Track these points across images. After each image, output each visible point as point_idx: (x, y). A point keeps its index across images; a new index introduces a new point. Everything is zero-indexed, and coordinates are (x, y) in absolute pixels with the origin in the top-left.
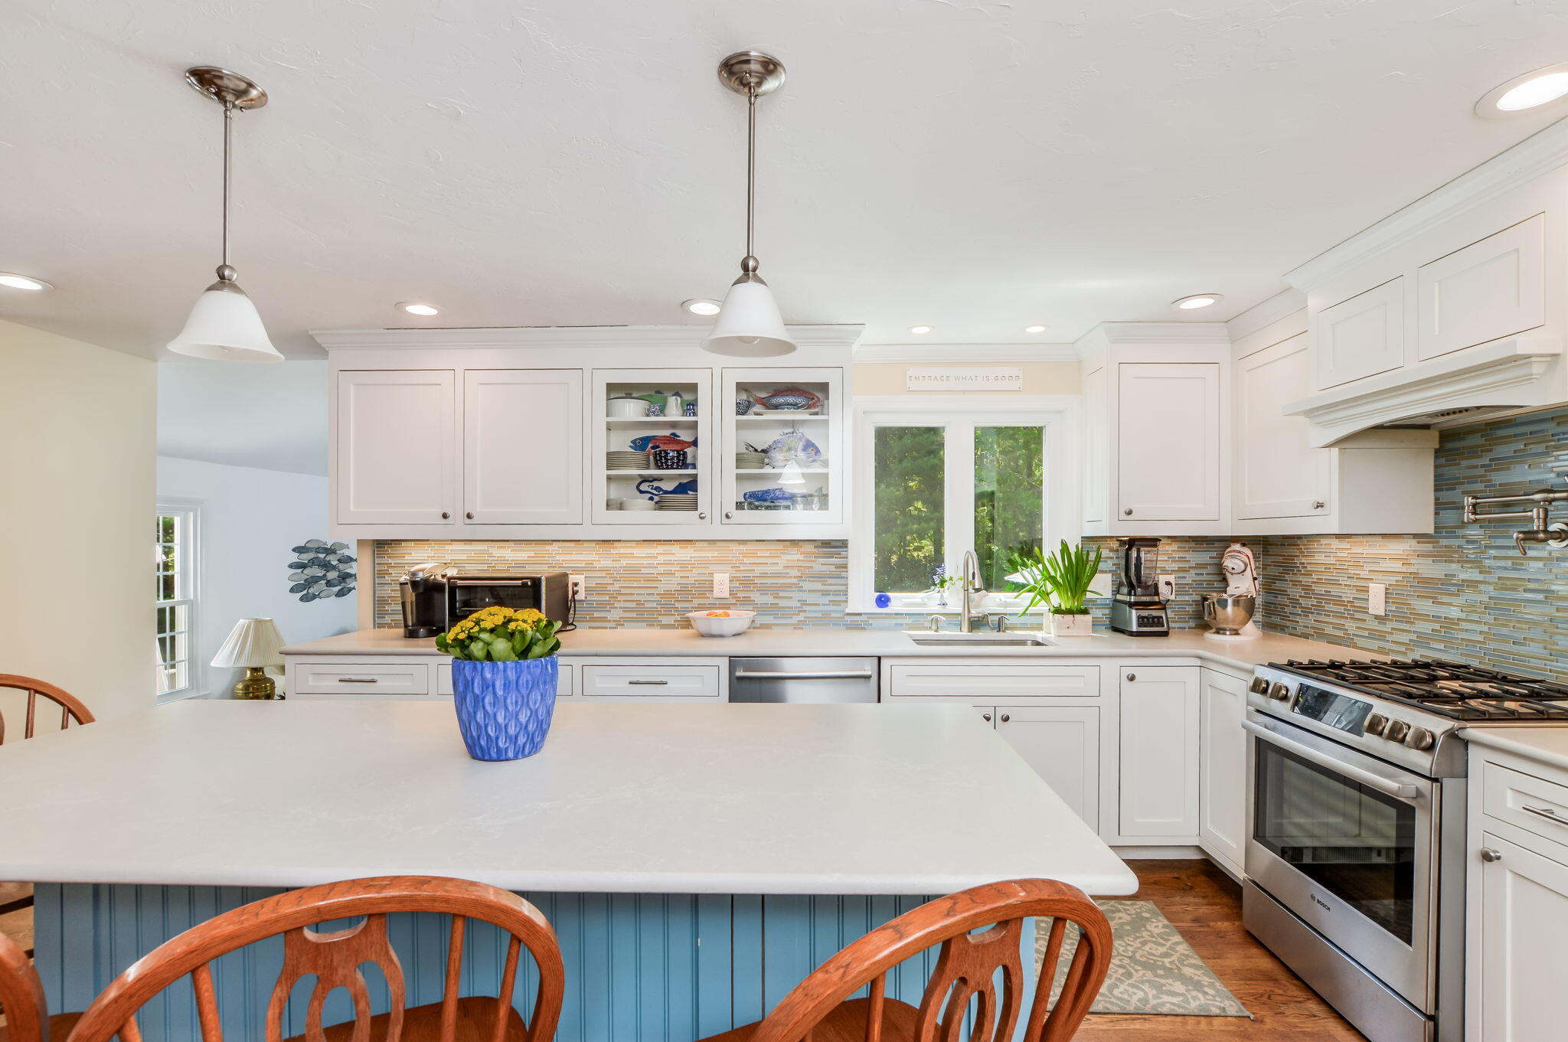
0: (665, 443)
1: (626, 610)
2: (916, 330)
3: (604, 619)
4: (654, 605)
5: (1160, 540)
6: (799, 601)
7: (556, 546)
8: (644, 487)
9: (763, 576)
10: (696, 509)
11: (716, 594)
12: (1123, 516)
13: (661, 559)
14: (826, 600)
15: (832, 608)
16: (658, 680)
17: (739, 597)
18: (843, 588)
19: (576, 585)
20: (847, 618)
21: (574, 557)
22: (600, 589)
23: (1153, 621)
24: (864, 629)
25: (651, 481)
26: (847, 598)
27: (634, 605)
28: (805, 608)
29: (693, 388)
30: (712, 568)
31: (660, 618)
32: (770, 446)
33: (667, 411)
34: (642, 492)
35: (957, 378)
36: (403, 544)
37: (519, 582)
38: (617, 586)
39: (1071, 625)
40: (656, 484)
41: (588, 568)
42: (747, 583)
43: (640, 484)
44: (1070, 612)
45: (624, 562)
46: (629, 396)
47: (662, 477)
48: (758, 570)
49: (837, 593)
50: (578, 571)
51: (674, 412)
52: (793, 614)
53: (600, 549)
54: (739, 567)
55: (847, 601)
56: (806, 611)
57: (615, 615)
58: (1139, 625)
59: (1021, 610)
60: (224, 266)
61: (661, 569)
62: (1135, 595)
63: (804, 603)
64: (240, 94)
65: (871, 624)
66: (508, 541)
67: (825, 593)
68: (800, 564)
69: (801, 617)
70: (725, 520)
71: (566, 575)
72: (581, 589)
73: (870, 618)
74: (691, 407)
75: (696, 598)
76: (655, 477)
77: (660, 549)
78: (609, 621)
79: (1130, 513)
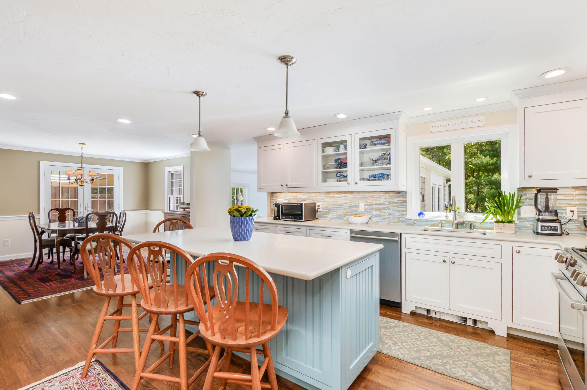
0: (344, 160)
1: (333, 215)
2: (426, 109)
3: (327, 217)
4: (341, 213)
5: (558, 189)
6: (388, 213)
7: (314, 194)
8: (338, 175)
9: (376, 204)
10: (347, 181)
11: (360, 210)
12: (527, 178)
13: (343, 198)
14: (399, 213)
15: (400, 216)
16: (329, 236)
17: (368, 212)
18: (405, 209)
19: (319, 206)
20: (406, 220)
21: (319, 198)
22: (326, 208)
23: (551, 228)
24: (413, 225)
25: (340, 173)
26: (406, 213)
27: (335, 213)
28: (391, 216)
29: (346, 141)
30: (359, 201)
31: (343, 218)
32: (378, 159)
33: (340, 150)
34: (337, 176)
35: (453, 125)
36: (277, 194)
37: (296, 204)
38: (330, 207)
39: (503, 228)
40: (341, 174)
41: (323, 201)
42: (370, 207)
43: (336, 174)
44: (503, 222)
45: (332, 199)
46: (331, 146)
47: (344, 171)
48: (374, 202)
49: (402, 211)
50: (320, 202)
51: (342, 150)
52: (386, 218)
53: (326, 195)
54: (368, 201)
55: (406, 214)
56: (391, 217)
57: (330, 216)
58: (542, 230)
59: (481, 221)
60: (200, 131)
61: (343, 202)
62: (542, 215)
63: (390, 214)
64: (202, 95)
65: (416, 223)
66: (301, 192)
67: (398, 211)
68: (389, 200)
69: (390, 219)
70: (356, 185)
71: (315, 203)
72: (320, 207)
73: (416, 221)
74: (346, 148)
75: (354, 211)
76: (341, 171)
77: (343, 195)
78: (328, 218)
79: (531, 177)
